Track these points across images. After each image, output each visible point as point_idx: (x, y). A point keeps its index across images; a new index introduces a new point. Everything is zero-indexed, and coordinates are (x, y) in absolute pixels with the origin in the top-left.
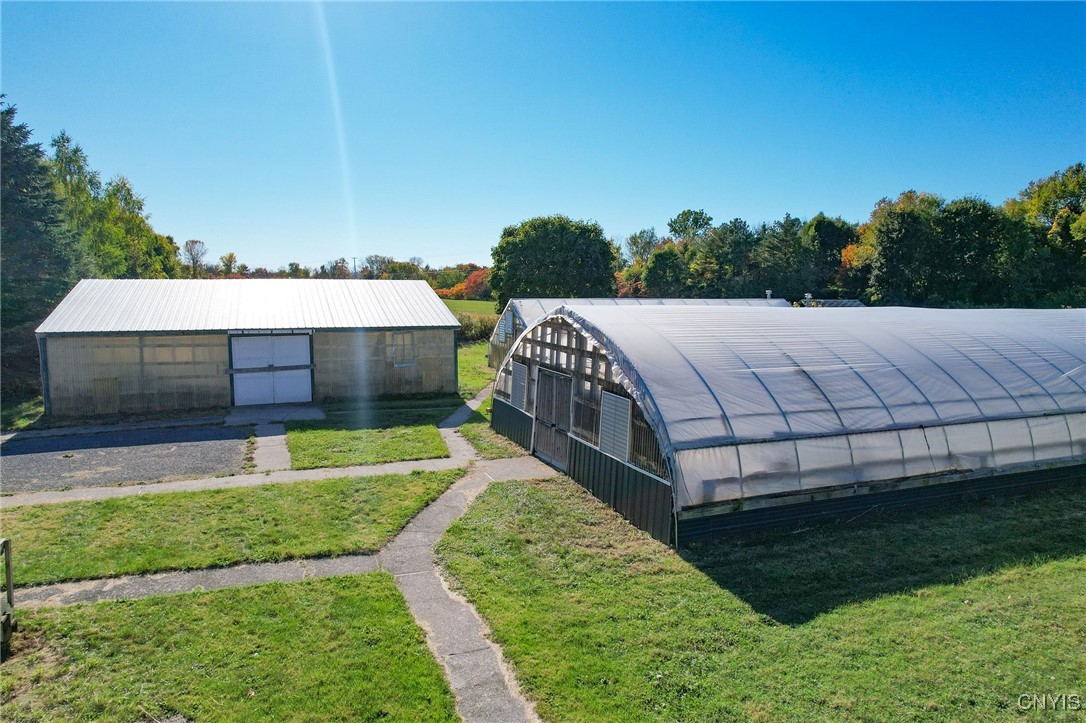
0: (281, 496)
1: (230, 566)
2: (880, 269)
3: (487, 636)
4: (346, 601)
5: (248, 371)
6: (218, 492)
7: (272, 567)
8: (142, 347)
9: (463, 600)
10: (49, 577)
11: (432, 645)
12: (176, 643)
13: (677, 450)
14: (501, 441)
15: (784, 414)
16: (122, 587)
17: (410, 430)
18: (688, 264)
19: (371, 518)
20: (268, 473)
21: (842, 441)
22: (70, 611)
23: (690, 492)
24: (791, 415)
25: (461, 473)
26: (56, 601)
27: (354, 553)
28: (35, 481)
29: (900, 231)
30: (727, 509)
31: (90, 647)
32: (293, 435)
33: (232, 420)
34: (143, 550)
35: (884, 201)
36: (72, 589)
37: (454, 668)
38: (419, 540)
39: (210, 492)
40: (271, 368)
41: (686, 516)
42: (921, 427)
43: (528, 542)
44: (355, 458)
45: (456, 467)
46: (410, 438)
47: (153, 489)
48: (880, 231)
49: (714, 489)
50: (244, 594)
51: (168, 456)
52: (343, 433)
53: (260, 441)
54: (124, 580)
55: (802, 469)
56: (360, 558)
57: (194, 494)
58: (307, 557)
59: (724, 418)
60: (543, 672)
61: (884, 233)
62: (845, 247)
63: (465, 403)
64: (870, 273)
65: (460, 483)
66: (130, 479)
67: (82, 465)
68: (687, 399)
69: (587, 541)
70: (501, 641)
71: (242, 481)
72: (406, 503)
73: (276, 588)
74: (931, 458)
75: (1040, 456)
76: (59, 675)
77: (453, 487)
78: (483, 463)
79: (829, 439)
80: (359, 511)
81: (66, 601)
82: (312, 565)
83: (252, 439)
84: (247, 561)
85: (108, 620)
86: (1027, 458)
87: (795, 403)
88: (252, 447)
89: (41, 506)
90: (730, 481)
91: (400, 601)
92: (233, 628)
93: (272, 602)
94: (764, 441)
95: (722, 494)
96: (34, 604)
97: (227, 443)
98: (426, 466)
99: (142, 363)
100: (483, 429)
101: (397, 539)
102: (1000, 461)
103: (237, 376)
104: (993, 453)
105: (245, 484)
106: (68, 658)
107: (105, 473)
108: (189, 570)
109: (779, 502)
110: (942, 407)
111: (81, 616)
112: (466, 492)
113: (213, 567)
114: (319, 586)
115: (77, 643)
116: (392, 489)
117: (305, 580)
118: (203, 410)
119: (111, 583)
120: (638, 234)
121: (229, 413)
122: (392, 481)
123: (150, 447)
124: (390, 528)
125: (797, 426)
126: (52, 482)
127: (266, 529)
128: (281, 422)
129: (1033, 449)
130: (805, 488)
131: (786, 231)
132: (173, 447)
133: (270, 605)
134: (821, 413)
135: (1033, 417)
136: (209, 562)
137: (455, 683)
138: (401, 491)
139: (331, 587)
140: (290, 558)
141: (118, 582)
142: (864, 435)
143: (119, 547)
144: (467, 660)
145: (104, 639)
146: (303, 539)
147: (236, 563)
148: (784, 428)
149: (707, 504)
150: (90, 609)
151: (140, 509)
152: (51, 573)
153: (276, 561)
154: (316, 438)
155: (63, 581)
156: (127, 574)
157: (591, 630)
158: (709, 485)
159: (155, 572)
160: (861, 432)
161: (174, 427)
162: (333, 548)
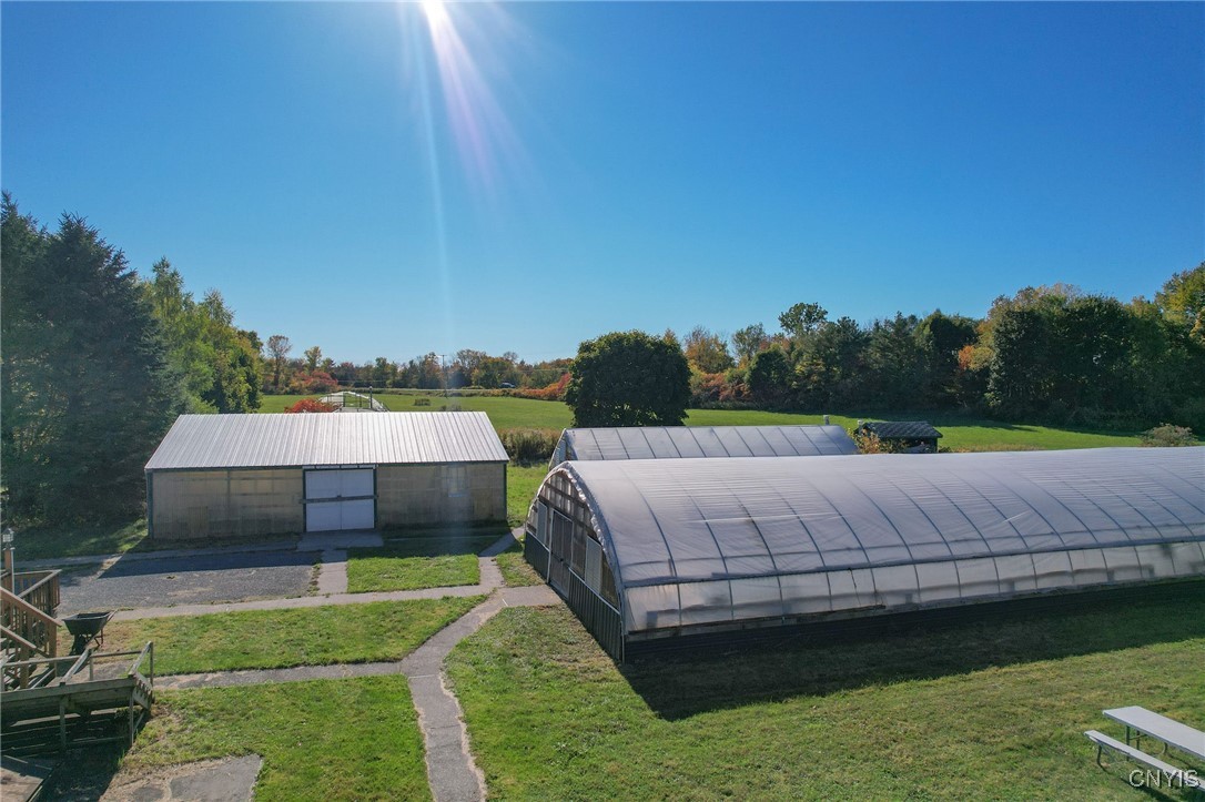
0: (335, 615)
1: (292, 667)
2: (998, 372)
3: (460, 718)
4: (372, 693)
5: (319, 501)
6: (287, 611)
7: (322, 669)
8: (229, 479)
9: (451, 695)
10: (169, 670)
11: (421, 722)
12: (254, 715)
13: (626, 587)
14: (528, 570)
15: (724, 559)
16: (218, 679)
17: (453, 559)
18: (794, 365)
19: (402, 634)
20: (328, 596)
21: (773, 581)
22: (185, 693)
23: (637, 621)
24: (731, 560)
25: (483, 599)
26: (175, 686)
27: (383, 661)
28: (148, 598)
29: (1019, 330)
30: (667, 634)
31: (200, 715)
32: (352, 562)
33: (304, 546)
34: (231, 654)
35: (1001, 299)
36: (184, 679)
37: (431, 736)
38: (434, 652)
39: (281, 610)
40: (339, 498)
41: (632, 639)
42: (850, 569)
43: (515, 655)
44: (400, 583)
45: (480, 593)
46: (451, 565)
47: (238, 607)
48: (998, 331)
49: (656, 618)
50: (300, 686)
51: (250, 578)
52: (395, 561)
53: (325, 566)
54: (219, 674)
55: (735, 603)
56: (387, 664)
57: (269, 612)
58: (348, 663)
59: (671, 562)
60: (487, 740)
61: (1002, 334)
62: (962, 348)
63: (510, 531)
64: (988, 376)
65: (479, 607)
66: (219, 598)
67: (183, 585)
68: (643, 546)
69: (559, 656)
70: (467, 721)
71: (307, 602)
72: (431, 623)
73: (323, 683)
74: (857, 595)
75: (966, 593)
76: (183, 730)
77: (473, 611)
78: (504, 590)
79: (761, 579)
80: (393, 628)
81: (181, 686)
82: (351, 669)
83: (318, 565)
84: (305, 664)
85: (209, 699)
86: (954, 595)
87: (736, 548)
88: (317, 574)
89: (156, 619)
90: (671, 612)
91: (408, 694)
92: (291, 708)
93: (320, 692)
94: (702, 581)
95: (662, 622)
96: (162, 688)
97: (298, 568)
98: (456, 592)
99: (229, 493)
100: (517, 559)
101: (417, 651)
102: (926, 598)
103: (308, 505)
104: (919, 591)
105: (309, 605)
106: (186, 720)
107: (200, 593)
108: (263, 669)
109: (713, 630)
110: (874, 552)
111: (192, 696)
112: (481, 615)
113: (280, 667)
114: (353, 683)
115: (191, 712)
116: (423, 611)
117: (343, 678)
118: (278, 535)
119: (210, 676)
120: (745, 330)
121: (301, 539)
122: (426, 604)
123: (234, 571)
124: (414, 642)
125: (733, 568)
126: (161, 600)
127: (320, 641)
128: (345, 549)
129: (960, 587)
130: (737, 618)
131: (898, 331)
132: (253, 571)
133: (317, 694)
134: (759, 558)
135: (962, 559)
136: (277, 663)
137: (428, 743)
138: (430, 613)
139: (361, 683)
140: (335, 662)
141: (215, 676)
142: (794, 576)
143: (215, 651)
144: (442, 732)
145: (208, 711)
146: (346, 649)
147: (297, 665)
148: (722, 570)
149: (651, 629)
150: (198, 692)
151: (228, 623)
152: (170, 667)
153: (325, 665)
154: (371, 564)
155: (178, 674)
156: (221, 670)
157: (531, 717)
158: (652, 615)
159: (240, 670)
160: (791, 573)
161: (253, 552)
162: (368, 656)
